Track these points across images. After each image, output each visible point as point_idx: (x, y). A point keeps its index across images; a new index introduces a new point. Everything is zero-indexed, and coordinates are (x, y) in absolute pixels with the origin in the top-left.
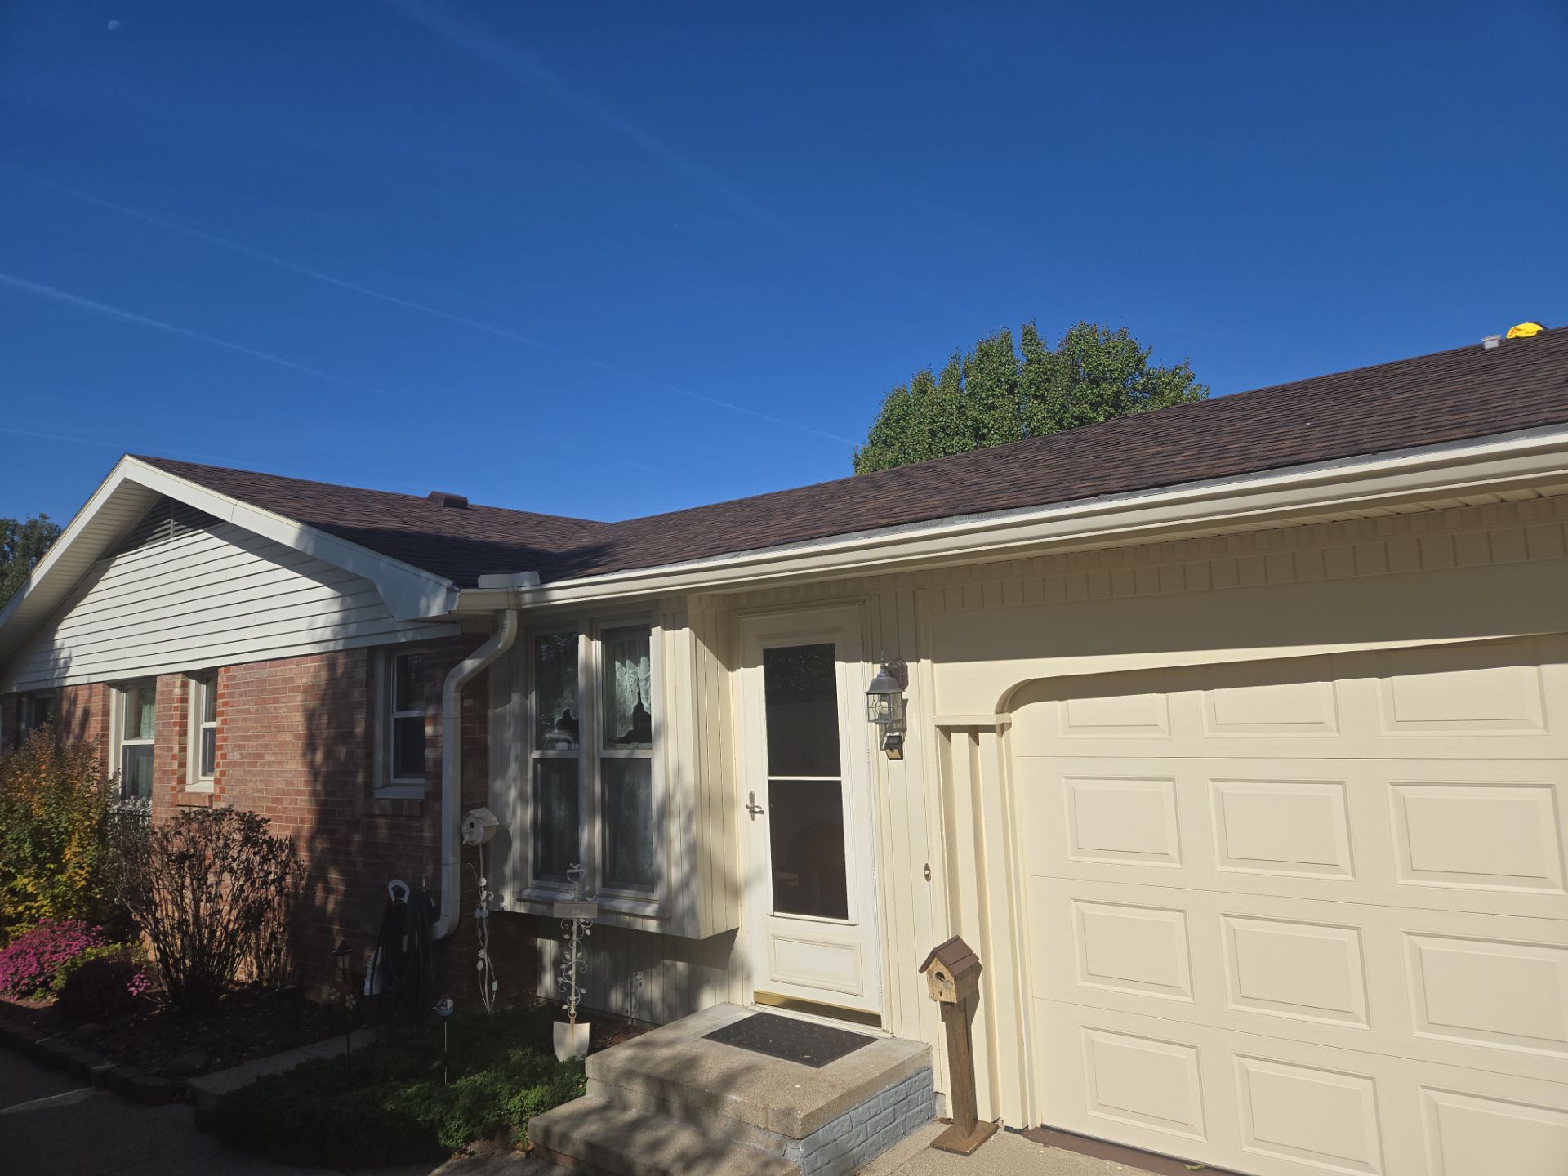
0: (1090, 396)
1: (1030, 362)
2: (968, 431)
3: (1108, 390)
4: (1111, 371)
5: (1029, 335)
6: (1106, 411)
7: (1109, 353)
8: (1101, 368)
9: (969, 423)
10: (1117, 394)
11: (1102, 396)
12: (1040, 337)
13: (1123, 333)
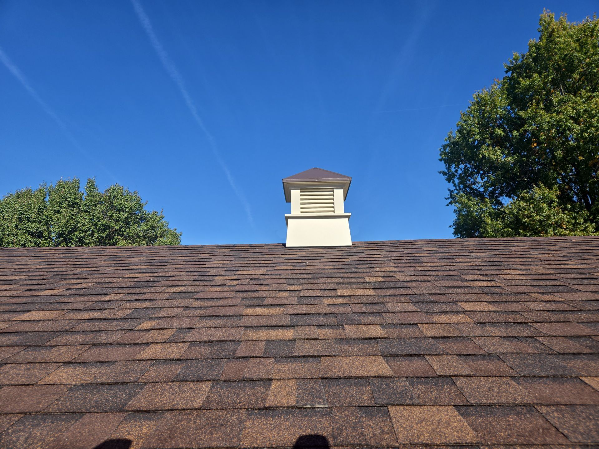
0: (115, 217)
1: (89, 195)
2: (43, 222)
3: (124, 215)
4: (126, 207)
5: (91, 185)
6: (120, 225)
7: (127, 200)
8: (121, 205)
9: (44, 217)
10: (127, 218)
11: (120, 218)
12: (95, 186)
13: (136, 193)
